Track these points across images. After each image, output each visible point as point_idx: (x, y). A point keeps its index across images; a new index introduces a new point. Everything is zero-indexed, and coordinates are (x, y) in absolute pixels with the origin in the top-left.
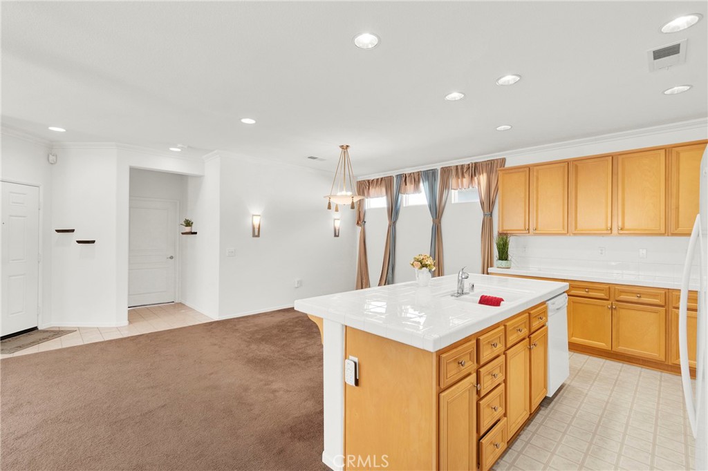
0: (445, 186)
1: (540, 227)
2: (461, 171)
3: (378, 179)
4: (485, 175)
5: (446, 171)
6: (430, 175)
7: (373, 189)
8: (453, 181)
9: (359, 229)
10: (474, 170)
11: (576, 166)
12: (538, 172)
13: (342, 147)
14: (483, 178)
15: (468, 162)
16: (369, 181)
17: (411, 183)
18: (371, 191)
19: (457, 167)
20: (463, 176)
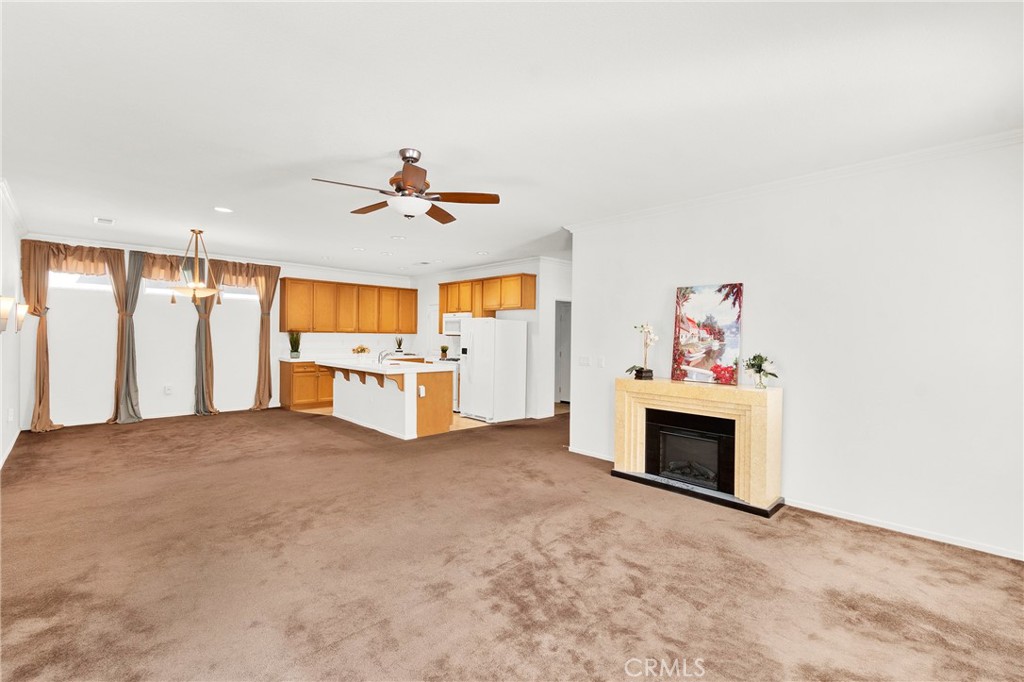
2: (239, 268)
4: (263, 278)
5: (218, 265)
8: (226, 277)
10: (252, 270)
14: (262, 281)
15: (244, 262)
16: (66, 247)
17: (163, 267)
18: (72, 262)
19: (235, 264)
20: (241, 274)
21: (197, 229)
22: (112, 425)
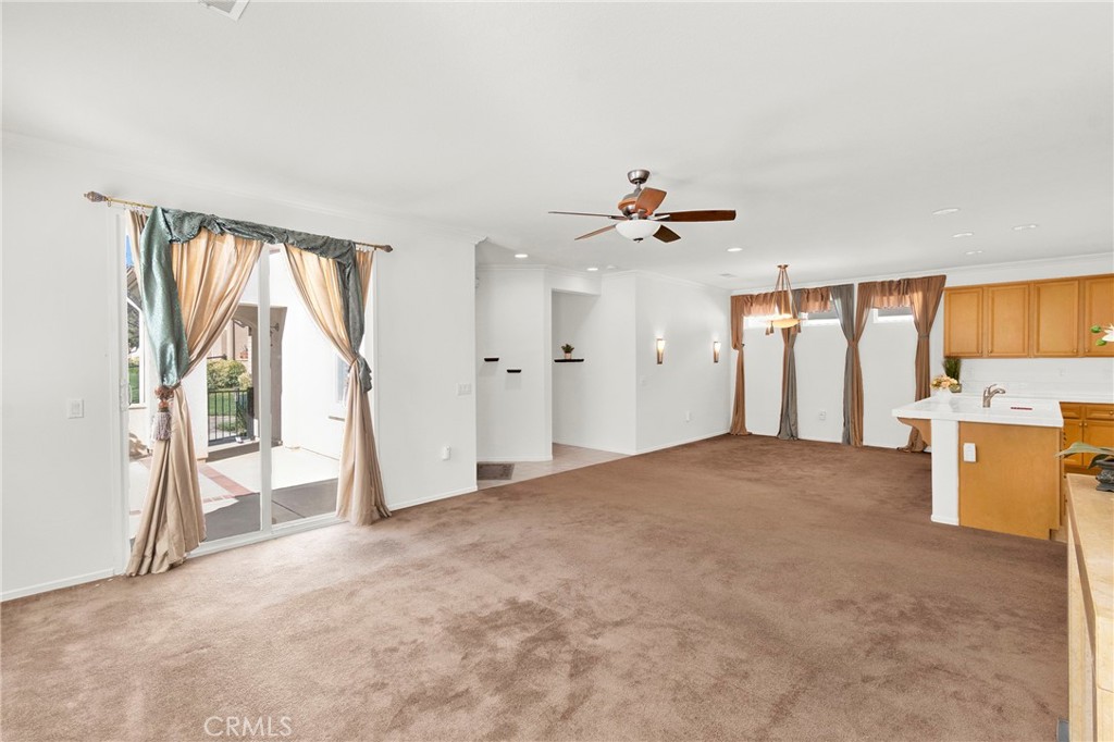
0: (865, 304)
1: (995, 350)
2: (888, 288)
3: (766, 294)
4: (920, 294)
5: (867, 288)
6: (843, 291)
7: (758, 307)
8: (876, 299)
9: (736, 353)
10: (905, 287)
11: (1039, 290)
12: (993, 292)
13: (780, 266)
14: (918, 297)
15: (896, 278)
16: (751, 296)
17: (816, 300)
18: (755, 308)
19: (883, 283)
20: (891, 294)
21: (783, 265)
22: (776, 438)
